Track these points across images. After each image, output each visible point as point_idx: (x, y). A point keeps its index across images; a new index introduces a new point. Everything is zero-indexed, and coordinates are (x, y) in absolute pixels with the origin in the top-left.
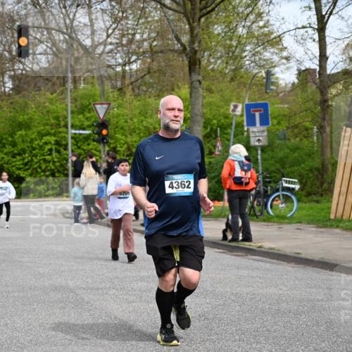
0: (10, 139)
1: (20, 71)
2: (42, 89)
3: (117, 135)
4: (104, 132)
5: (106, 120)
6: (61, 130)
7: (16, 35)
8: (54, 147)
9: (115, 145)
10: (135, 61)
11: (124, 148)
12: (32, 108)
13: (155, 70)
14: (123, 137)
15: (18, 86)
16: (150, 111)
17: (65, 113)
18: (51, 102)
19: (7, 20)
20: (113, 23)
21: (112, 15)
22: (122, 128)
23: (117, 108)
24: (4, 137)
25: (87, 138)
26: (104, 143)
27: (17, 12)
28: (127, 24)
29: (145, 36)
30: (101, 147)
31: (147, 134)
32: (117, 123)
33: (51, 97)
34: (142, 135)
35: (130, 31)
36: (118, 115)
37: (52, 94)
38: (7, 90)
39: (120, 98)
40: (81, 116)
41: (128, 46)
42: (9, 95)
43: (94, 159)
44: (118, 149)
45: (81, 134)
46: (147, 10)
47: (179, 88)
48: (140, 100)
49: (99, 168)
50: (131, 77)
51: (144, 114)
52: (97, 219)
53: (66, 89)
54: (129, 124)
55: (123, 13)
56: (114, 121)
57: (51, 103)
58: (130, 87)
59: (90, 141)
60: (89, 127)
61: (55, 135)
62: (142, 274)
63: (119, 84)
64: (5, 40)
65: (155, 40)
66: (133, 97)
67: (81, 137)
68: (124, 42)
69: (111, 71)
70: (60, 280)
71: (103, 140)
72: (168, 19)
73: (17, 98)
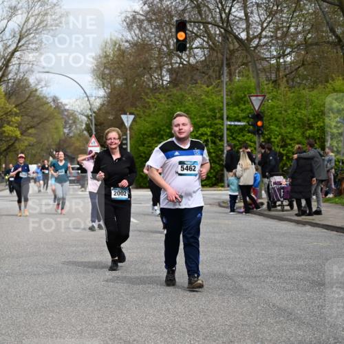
0: (168, 131)
1: (177, 65)
2: (199, 81)
3: (272, 127)
4: (259, 123)
5: (261, 112)
6: (217, 121)
7: (174, 30)
8: (209, 138)
9: (269, 136)
10: (289, 54)
11: (278, 140)
12: (189, 100)
13: (310, 62)
14: (277, 129)
15: (175, 79)
16: (304, 103)
17: (221, 105)
18: (207, 94)
19: (165, 15)
20: (268, 16)
21: (267, 8)
22: (276, 120)
23: (272, 100)
24: (162, 128)
25: (242, 129)
26: (259, 134)
27: (175, 8)
28: (282, 17)
29: (300, 29)
30: (256, 138)
31: (301, 125)
32: (271, 114)
33: (207, 89)
34: (296, 126)
35: (285, 24)
36: (273, 107)
37: (208, 87)
38: (165, 83)
39: (275, 90)
40: (236, 108)
41: (283, 39)
42: (167, 88)
43: (249, 150)
44: (272, 140)
45: (236, 126)
46: (302, 3)
47: (333, 80)
48: (294, 92)
49: (255, 159)
50: (285, 69)
51: (298, 105)
52: (253, 209)
53: (222, 82)
54: (283, 116)
55: (278, 7)
56: (268, 113)
57: (207, 96)
58: (285, 79)
59: (245, 133)
60: (244, 118)
61: (211, 126)
62: (298, 263)
63: (273, 76)
64: (163, 34)
65: (309, 33)
66: (287, 89)
67: (236, 128)
68: (279, 35)
69: (265, 64)
70: (218, 267)
71: (258, 131)
72: (323, 12)
73: (175, 91)
